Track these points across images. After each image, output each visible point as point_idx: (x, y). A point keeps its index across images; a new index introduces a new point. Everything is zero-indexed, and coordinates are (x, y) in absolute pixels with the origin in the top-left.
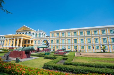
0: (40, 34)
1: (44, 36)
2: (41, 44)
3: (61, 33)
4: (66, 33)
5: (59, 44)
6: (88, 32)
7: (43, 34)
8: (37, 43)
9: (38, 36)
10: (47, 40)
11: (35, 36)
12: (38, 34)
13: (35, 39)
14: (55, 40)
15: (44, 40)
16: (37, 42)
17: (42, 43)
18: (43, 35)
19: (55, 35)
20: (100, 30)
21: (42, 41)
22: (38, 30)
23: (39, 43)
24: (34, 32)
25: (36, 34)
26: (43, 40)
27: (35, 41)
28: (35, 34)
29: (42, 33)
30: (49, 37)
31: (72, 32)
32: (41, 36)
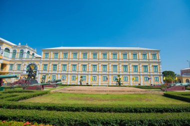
0: (22, 52)
1: (30, 57)
2: (24, 70)
3: (61, 53)
4: (71, 53)
5: (57, 72)
6: (105, 54)
7: (28, 52)
8: (15, 69)
9: (18, 56)
10: (36, 63)
11: (10, 55)
12: (18, 51)
13: (10, 61)
14: (51, 65)
15: (30, 63)
16: (15, 67)
17: (26, 69)
18: (30, 54)
19: (52, 55)
20: (120, 53)
21: (25, 65)
22: (20, 44)
23: (19, 70)
24: (10, 48)
25: (15, 52)
26: (27, 64)
27: (12, 65)
28: (11, 50)
29: (26, 51)
30: (39, 60)
31: (80, 53)
32: (25, 56)
